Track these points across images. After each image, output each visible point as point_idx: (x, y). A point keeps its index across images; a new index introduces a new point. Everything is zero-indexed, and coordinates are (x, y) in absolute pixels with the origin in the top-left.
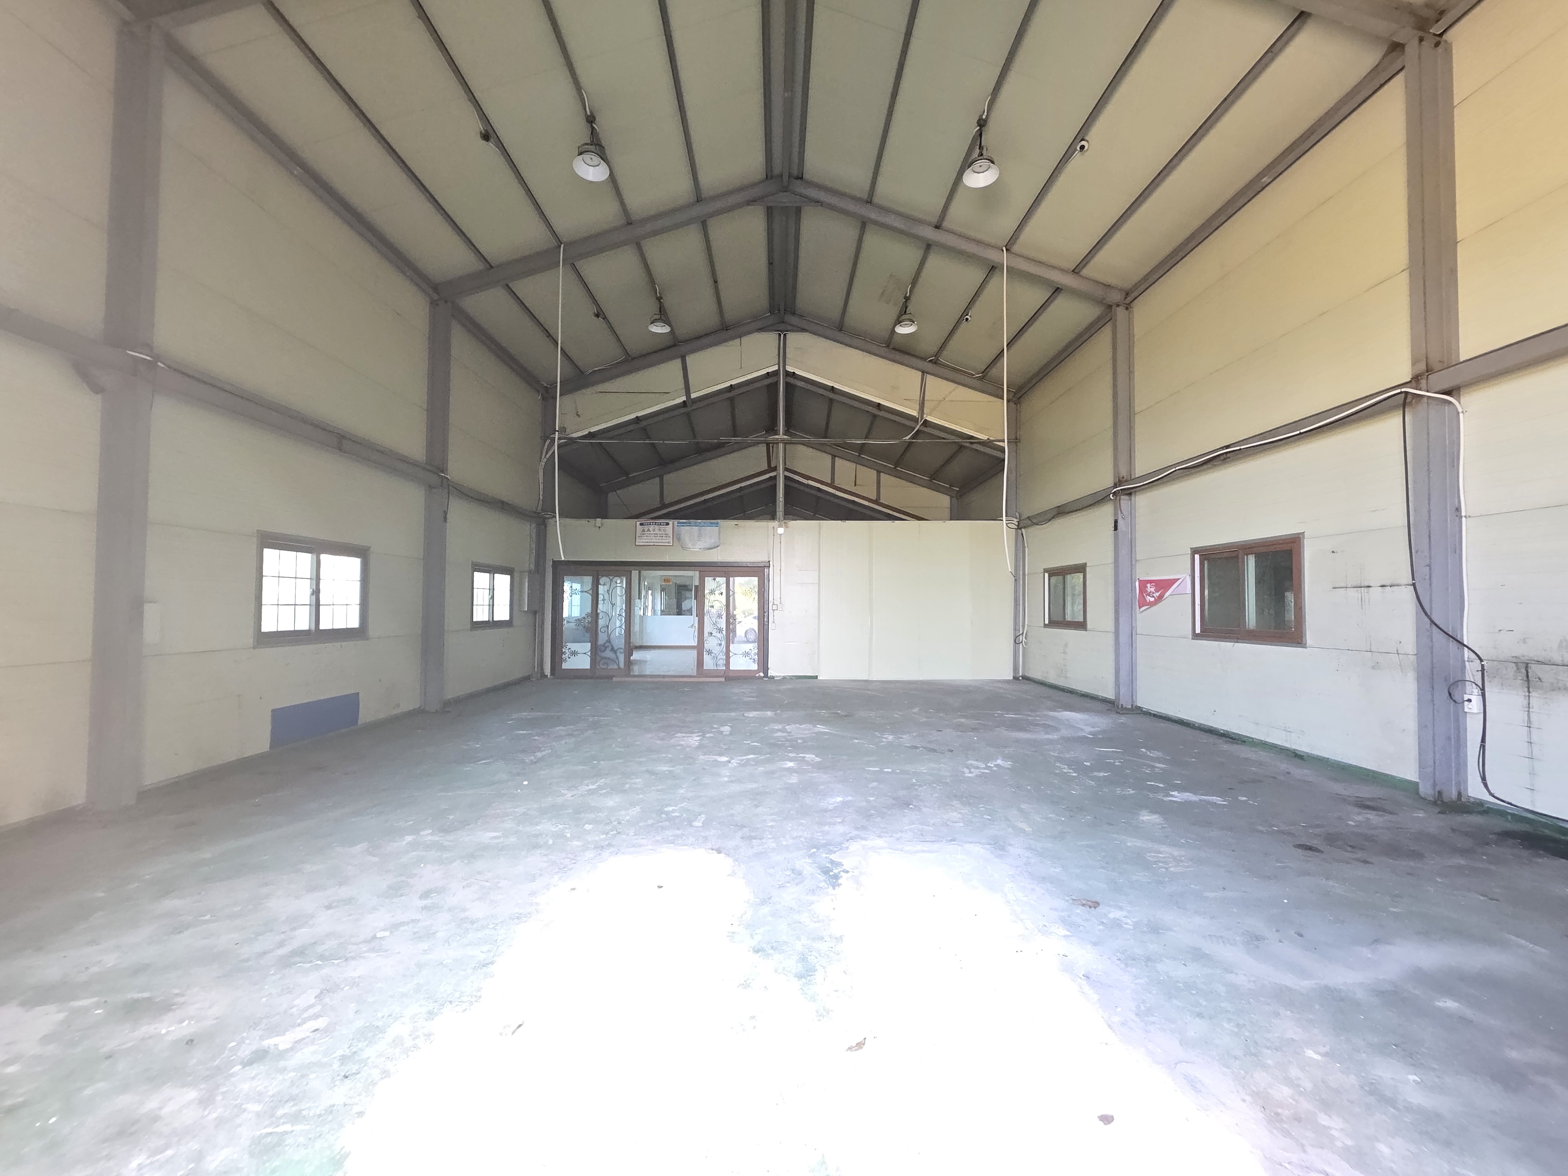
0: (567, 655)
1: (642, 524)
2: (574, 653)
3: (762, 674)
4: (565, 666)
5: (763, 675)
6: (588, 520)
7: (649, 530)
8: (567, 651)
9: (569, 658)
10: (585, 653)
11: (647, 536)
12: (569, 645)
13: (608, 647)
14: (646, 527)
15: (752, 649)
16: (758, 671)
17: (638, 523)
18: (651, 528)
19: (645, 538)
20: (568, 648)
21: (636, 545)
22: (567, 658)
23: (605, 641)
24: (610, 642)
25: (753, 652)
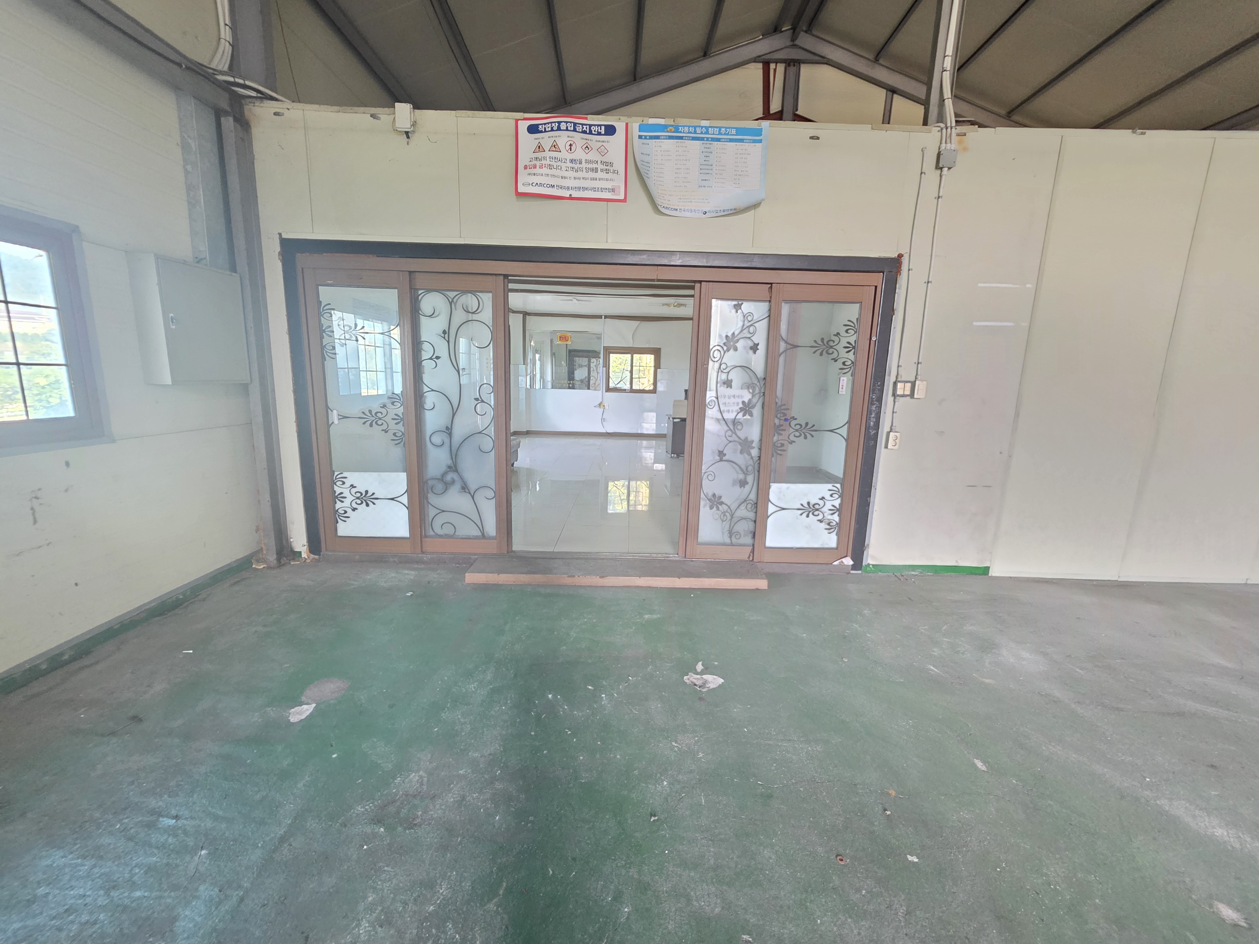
0: (347, 503)
1: (533, 129)
2: (366, 498)
3: (848, 561)
4: (344, 529)
5: (851, 563)
6: (373, 110)
7: (555, 147)
8: (346, 493)
9: (354, 509)
10: (392, 499)
11: (550, 167)
12: (352, 478)
13: (453, 482)
14: (546, 139)
15: (827, 497)
16: (837, 552)
17: (523, 126)
18: (563, 139)
19: (545, 171)
20: (348, 484)
21: (519, 195)
22: (349, 511)
23: (444, 468)
24: (456, 471)
25: (829, 505)
